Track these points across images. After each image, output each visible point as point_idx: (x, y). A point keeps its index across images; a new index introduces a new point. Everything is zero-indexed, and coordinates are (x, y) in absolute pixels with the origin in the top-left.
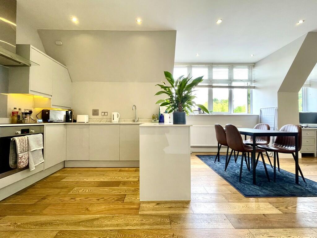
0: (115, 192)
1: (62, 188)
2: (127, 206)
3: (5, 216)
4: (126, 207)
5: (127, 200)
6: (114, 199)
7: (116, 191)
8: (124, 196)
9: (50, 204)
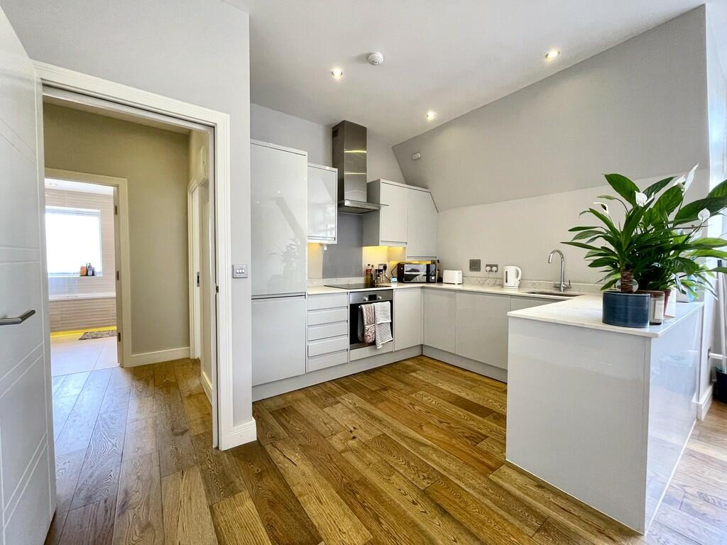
0: (472, 423)
1: (407, 384)
2: (476, 455)
3: (351, 392)
4: (473, 455)
5: (483, 445)
6: (463, 433)
7: (475, 424)
8: (482, 438)
9: (388, 399)
